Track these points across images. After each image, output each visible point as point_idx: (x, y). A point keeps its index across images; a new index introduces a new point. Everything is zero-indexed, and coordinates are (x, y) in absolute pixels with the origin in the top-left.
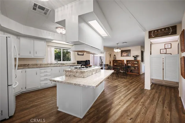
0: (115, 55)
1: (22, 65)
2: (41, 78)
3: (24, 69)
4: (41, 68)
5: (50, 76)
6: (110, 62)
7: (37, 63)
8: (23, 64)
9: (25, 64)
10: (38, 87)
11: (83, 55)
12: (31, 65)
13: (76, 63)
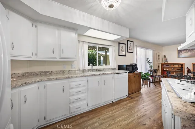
0: (165, 56)
1: (42, 72)
2: (70, 97)
3: (42, 82)
4: (70, 80)
5: (85, 93)
6: (159, 66)
7: (64, 70)
8: (43, 70)
9: (47, 70)
10: (66, 115)
11: (125, 56)
12: (56, 73)
13: (117, 68)
